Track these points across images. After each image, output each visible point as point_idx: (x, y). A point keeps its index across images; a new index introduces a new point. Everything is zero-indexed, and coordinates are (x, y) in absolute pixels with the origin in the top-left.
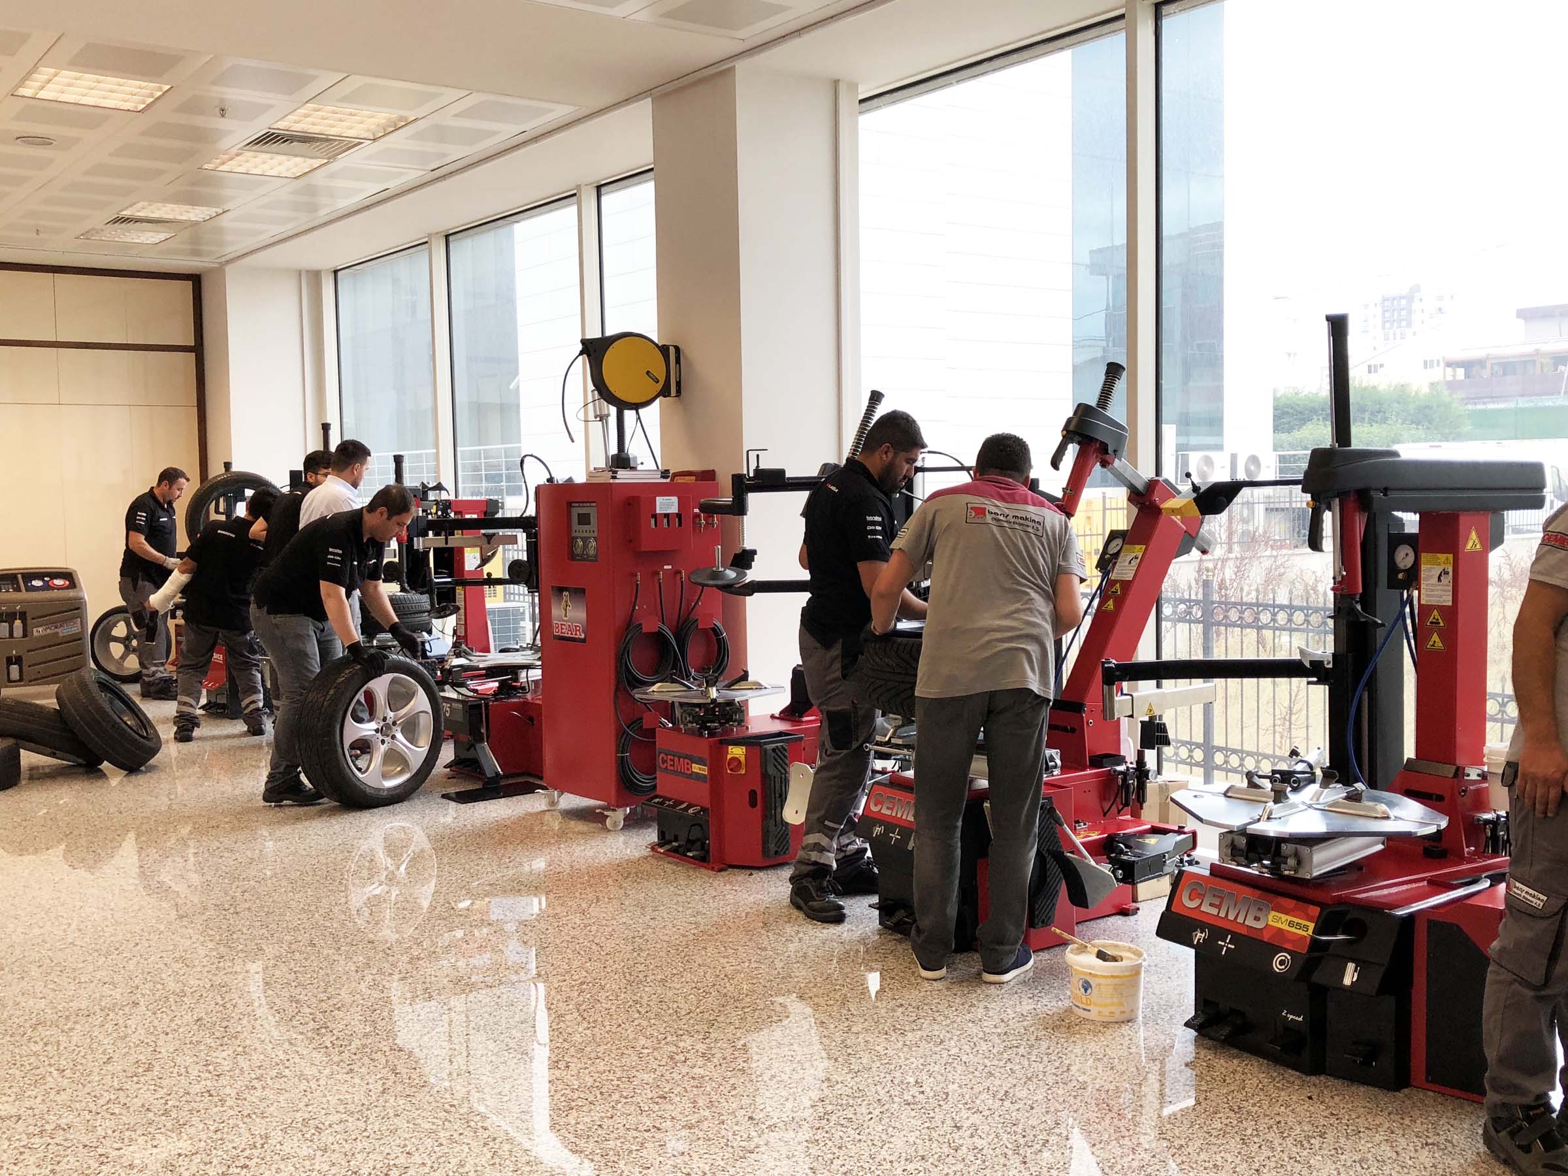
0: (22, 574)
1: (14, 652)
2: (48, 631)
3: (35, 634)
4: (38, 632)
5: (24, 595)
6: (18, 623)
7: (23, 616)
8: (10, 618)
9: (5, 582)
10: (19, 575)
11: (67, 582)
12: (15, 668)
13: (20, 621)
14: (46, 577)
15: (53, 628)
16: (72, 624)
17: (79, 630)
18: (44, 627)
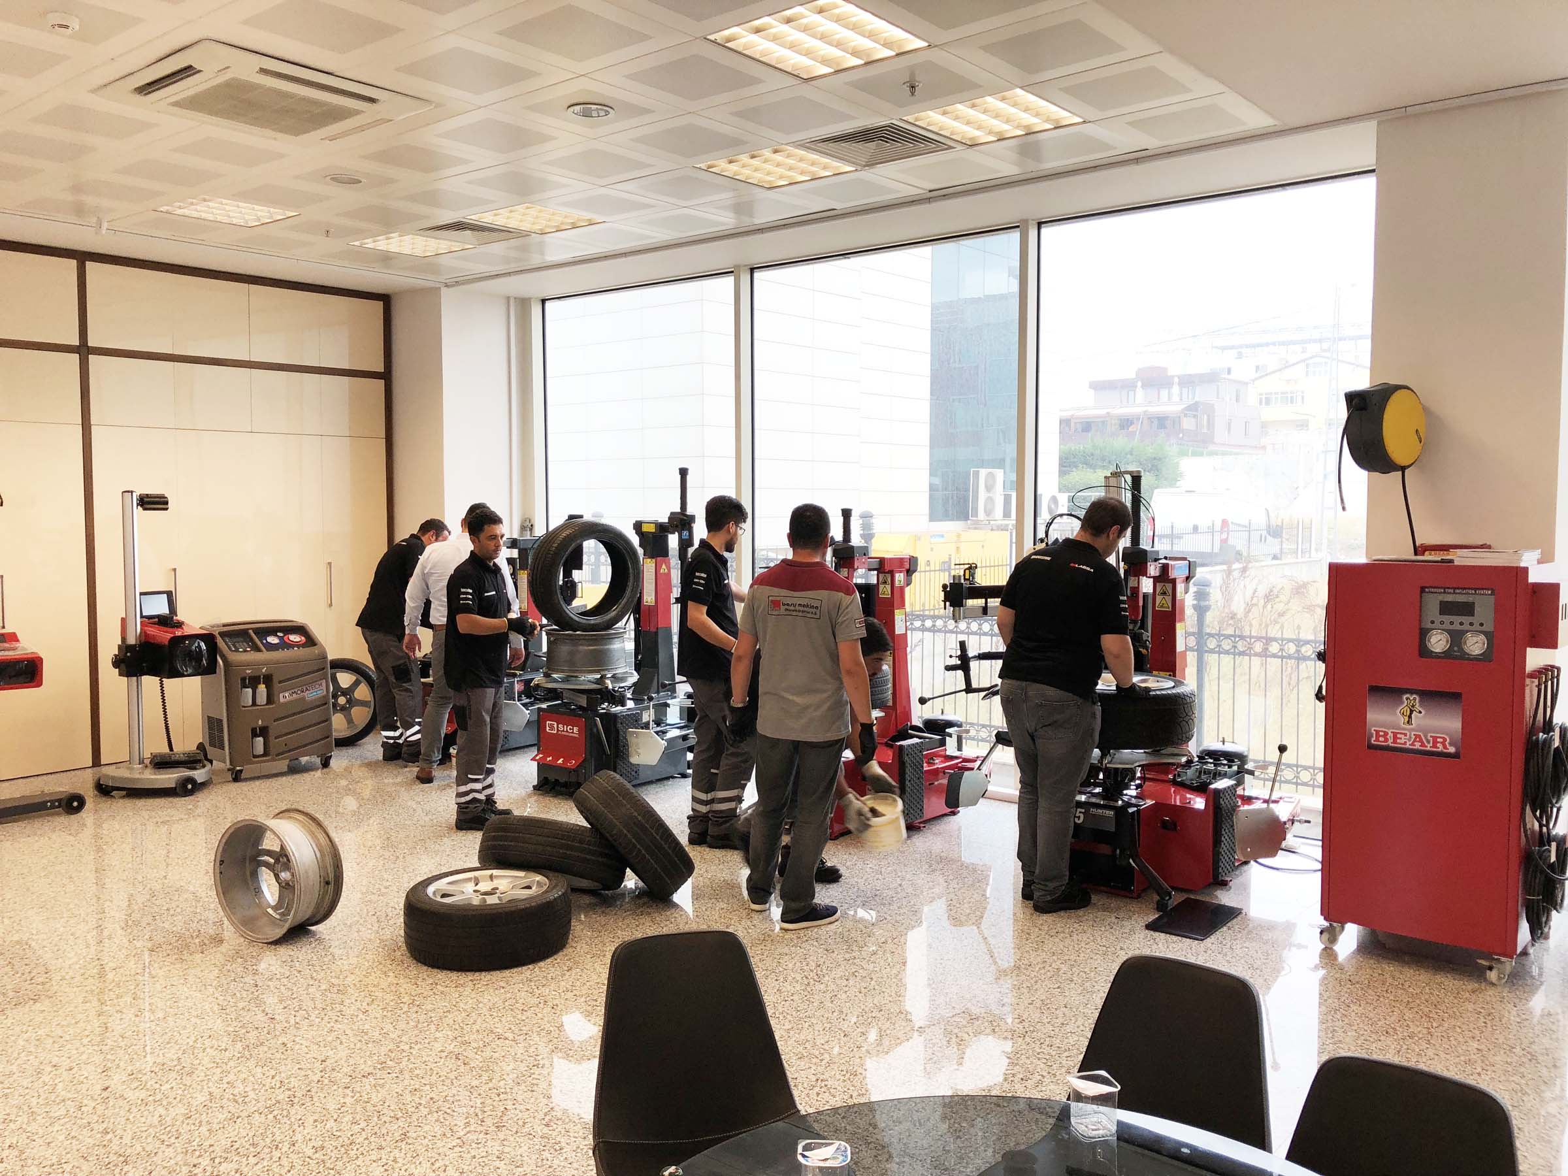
0: (257, 631)
1: (259, 722)
2: (294, 695)
3: (282, 700)
4: (285, 697)
5: (265, 655)
6: (262, 688)
7: (268, 680)
8: (253, 682)
9: (237, 639)
10: (251, 631)
11: (303, 638)
12: (260, 741)
13: (264, 686)
14: (279, 632)
15: (299, 692)
16: (317, 686)
17: (325, 693)
18: (290, 691)
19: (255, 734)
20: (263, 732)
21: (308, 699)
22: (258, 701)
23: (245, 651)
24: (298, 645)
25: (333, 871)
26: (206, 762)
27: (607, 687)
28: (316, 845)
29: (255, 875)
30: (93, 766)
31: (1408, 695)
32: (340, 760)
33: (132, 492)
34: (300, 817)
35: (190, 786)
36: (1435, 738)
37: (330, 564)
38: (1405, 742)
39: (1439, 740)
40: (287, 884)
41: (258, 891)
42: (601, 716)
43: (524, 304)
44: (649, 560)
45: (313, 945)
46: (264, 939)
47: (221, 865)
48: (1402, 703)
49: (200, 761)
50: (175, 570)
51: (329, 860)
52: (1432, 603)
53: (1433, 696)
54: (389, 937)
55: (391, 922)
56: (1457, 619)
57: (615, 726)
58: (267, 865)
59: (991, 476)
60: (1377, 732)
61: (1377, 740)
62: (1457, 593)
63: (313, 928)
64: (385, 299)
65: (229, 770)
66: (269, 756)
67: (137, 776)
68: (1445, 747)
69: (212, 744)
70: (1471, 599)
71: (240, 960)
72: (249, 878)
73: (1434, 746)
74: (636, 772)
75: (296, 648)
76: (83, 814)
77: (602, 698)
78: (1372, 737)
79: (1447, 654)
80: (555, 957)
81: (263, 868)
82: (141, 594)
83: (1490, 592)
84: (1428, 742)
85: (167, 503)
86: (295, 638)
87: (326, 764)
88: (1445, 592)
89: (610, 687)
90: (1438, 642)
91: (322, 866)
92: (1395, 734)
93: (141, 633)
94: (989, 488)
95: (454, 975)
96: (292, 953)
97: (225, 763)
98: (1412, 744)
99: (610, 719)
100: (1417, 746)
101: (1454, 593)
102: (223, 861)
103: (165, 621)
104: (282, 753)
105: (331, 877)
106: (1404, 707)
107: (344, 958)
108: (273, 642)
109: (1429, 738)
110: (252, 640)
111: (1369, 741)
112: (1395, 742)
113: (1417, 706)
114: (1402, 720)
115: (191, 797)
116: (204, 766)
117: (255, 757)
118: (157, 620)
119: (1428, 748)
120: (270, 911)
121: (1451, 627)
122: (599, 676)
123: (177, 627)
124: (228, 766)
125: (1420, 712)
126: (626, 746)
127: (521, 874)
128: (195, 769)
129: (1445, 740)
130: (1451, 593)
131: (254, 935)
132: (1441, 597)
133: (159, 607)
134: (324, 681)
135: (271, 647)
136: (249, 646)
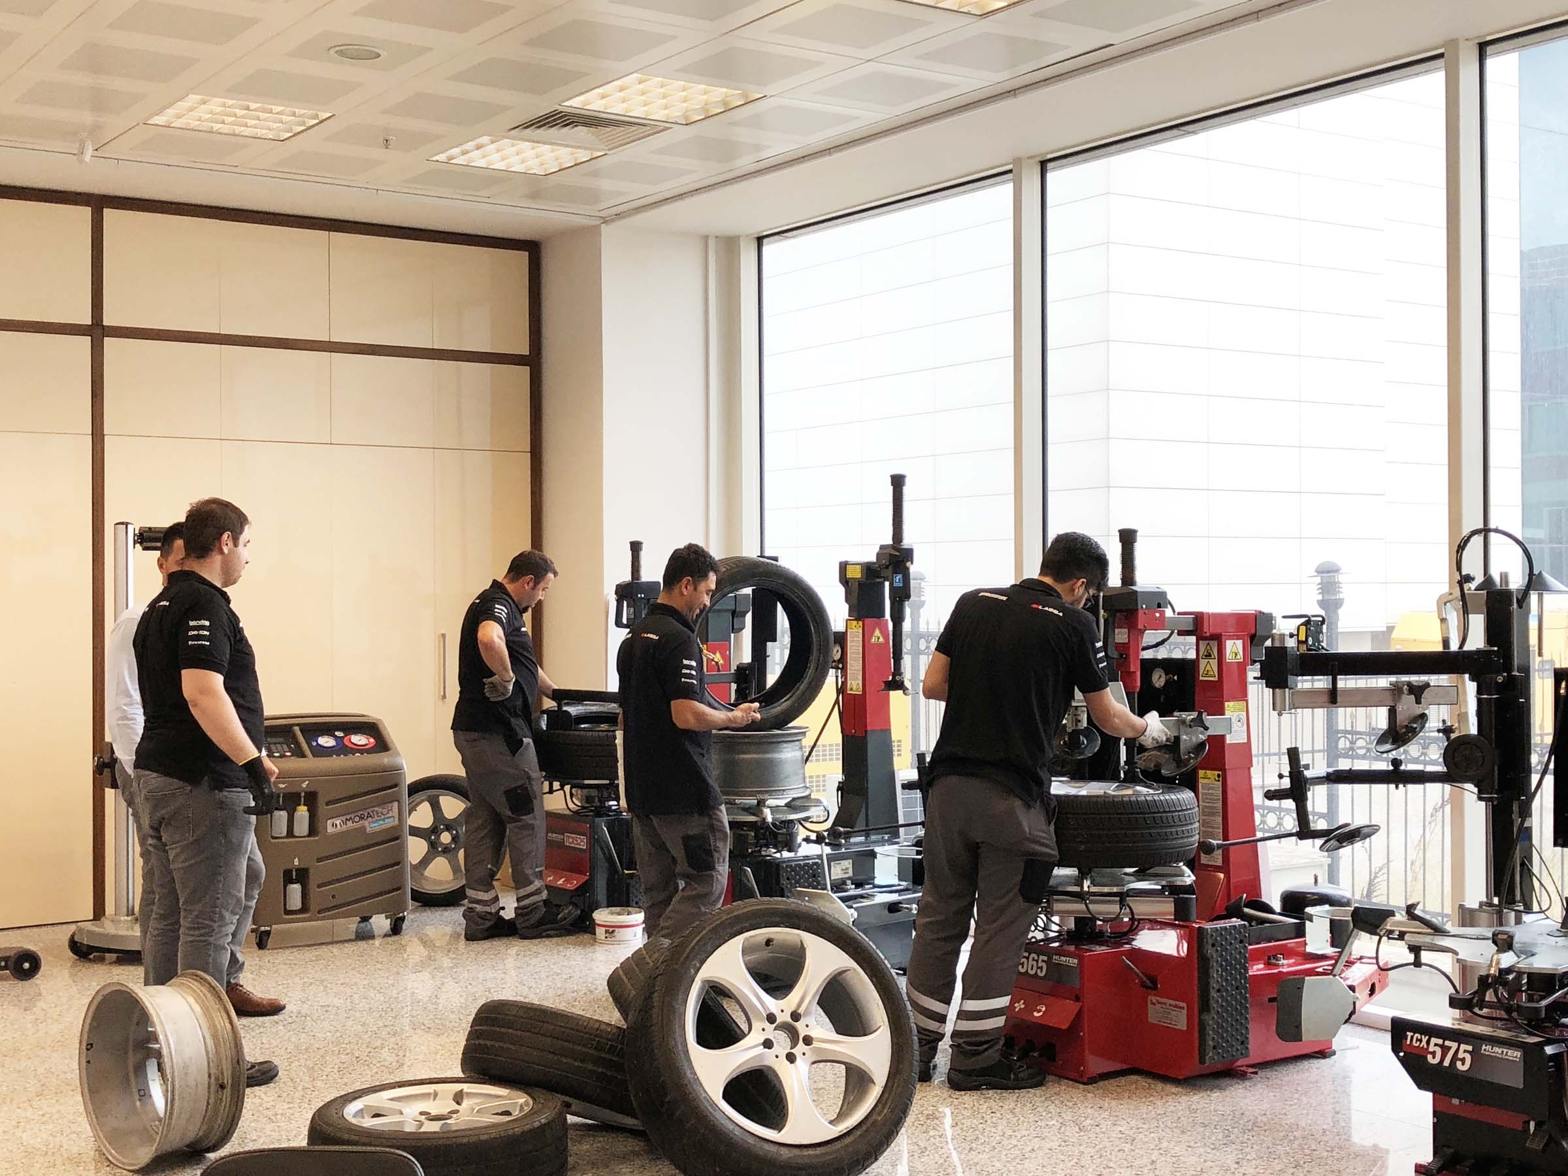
0: (302, 726)
1: (296, 862)
2: (350, 824)
3: (331, 830)
4: (334, 826)
5: (310, 763)
6: (302, 811)
7: (311, 799)
8: (291, 801)
9: (274, 740)
10: (297, 729)
11: (372, 740)
12: (296, 888)
13: (306, 808)
14: (338, 730)
15: (357, 819)
16: (385, 812)
17: (397, 822)
18: (344, 818)
19: (289, 878)
20: (302, 876)
21: (368, 830)
22: (296, 832)
23: (283, 756)
24: (362, 750)
27: (764, 819)
32: (420, 921)
57: (778, 882)
67: (123, 932)
89: (771, 819)
108: (325, 745)
110: (294, 738)
117: (288, 912)
122: (756, 802)
134: (396, 804)
135: (321, 752)
136: (290, 747)
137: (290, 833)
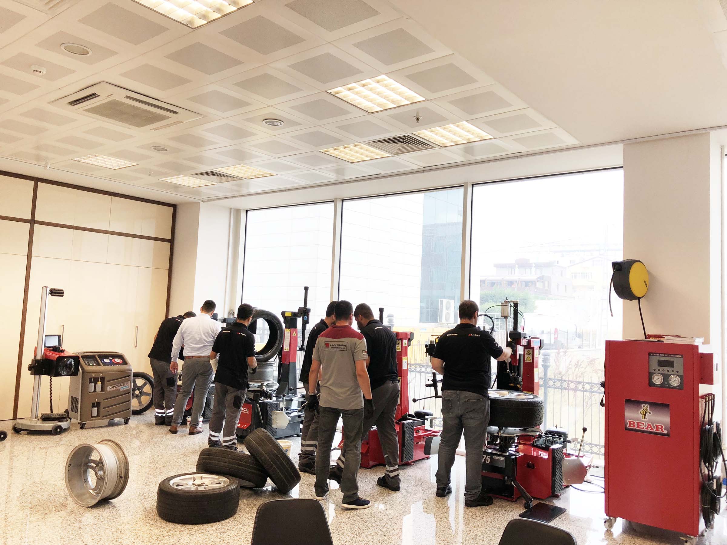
0: (100, 356)
1: (97, 400)
2: (114, 388)
3: (108, 390)
4: (110, 388)
6: (99, 384)
8: (95, 380)
9: (89, 360)
10: (97, 356)
11: (121, 361)
12: (95, 409)
13: (100, 382)
14: (110, 357)
15: (117, 386)
16: (126, 384)
17: (129, 388)
18: (113, 386)
19: (93, 406)
20: (98, 405)
21: (120, 390)
22: (97, 391)
23: (93, 365)
24: (118, 364)
25: (124, 471)
26: (68, 419)
27: (264, 390)
28: (117, 458)
29: (85, 472)
30: (13, 419)
31: (644, 405)
32: (134, 421)
33: (47, 287)
34: (111, 444)
35: (59, 430)
36: (657, 426)
37: (137, 327)
38: (643, 427)
39: (659, 427)
40: (101, 477)
41: (86, 481)
42: (260, 404)
43: (238, 211)
44: (288, 329)
45: (111, 509)
46: (86, 505)
47: (69, 466)
48: (641, 408)
49: (65, 418)
50: (63, 326)
51: (123, 465)
52: (654, 360)
53: (656, 405)
54: (149, 506)
55: (151, 499)
56: (666, 369)
57: (266, 409)
58: (92, 467)
59: (448, 303)
60: (630, 422)
61: (630, 426)
62: (666, 356)
63: (111, 501)
64: (174, 207)
65: (79, 423)
66: (99, 417)
67: (34, 424)
68: (662, 431)
69: (72, 410)
70: (672, 359)
71: (73, 515)
72: (82, 473)
73: (657, 430)
74: (275, 432)
75: (117, 365)
76: (5, 441)
77: (261, 395)
78: (627, 424)
79: (662, 386)
80: (230, 519)
81: (90, 469)
82: (46, 336)
83: (681, 356)
84: (654, 427)
85: (63, 293)
86: (117, 360)
87: (126, 422)
88: (660, 356)
89: (265, 389)
90: (657, 380)
91: (119, 468)
92: (638, 423)
93: (43, 355)
94: (447, 308)
95: (179, 526)
96: (100, 513)
97: (77, 419)
98: (647, 429)
99: (264, 406)
100: (649, 429)
101: (664, 356)
102: (70, 465)
103: (55, 349)
104: (105, 416)
105: (123, 475)
106: (642, 410)
107: (125, 516)
108: (107, 362)
109: (655, 426)
110: (96, 359)
111: (626, 426)
112: (638, 427)
113: (648, 410)
114: (641, 417)
115: (59, 436)
116: (67, 421)
117: (92, 417)
118: (52, 348)
119: (654, 431)
120: (91, 491)
121: (663, 372)
122: (260, 384)
123: (61, 352)
124: (79, 421)
125: (650, 413)
126: (271, 419)
127: (216, 477)
128: (62, 422)
129: (662, 427)
130: (662, 356)
131: (82, 503)
132: (658, 358)
133: (54, 342)
134: (129, 382)
135: (107, 364)
136: (95, 363)
137: (95, 391)
